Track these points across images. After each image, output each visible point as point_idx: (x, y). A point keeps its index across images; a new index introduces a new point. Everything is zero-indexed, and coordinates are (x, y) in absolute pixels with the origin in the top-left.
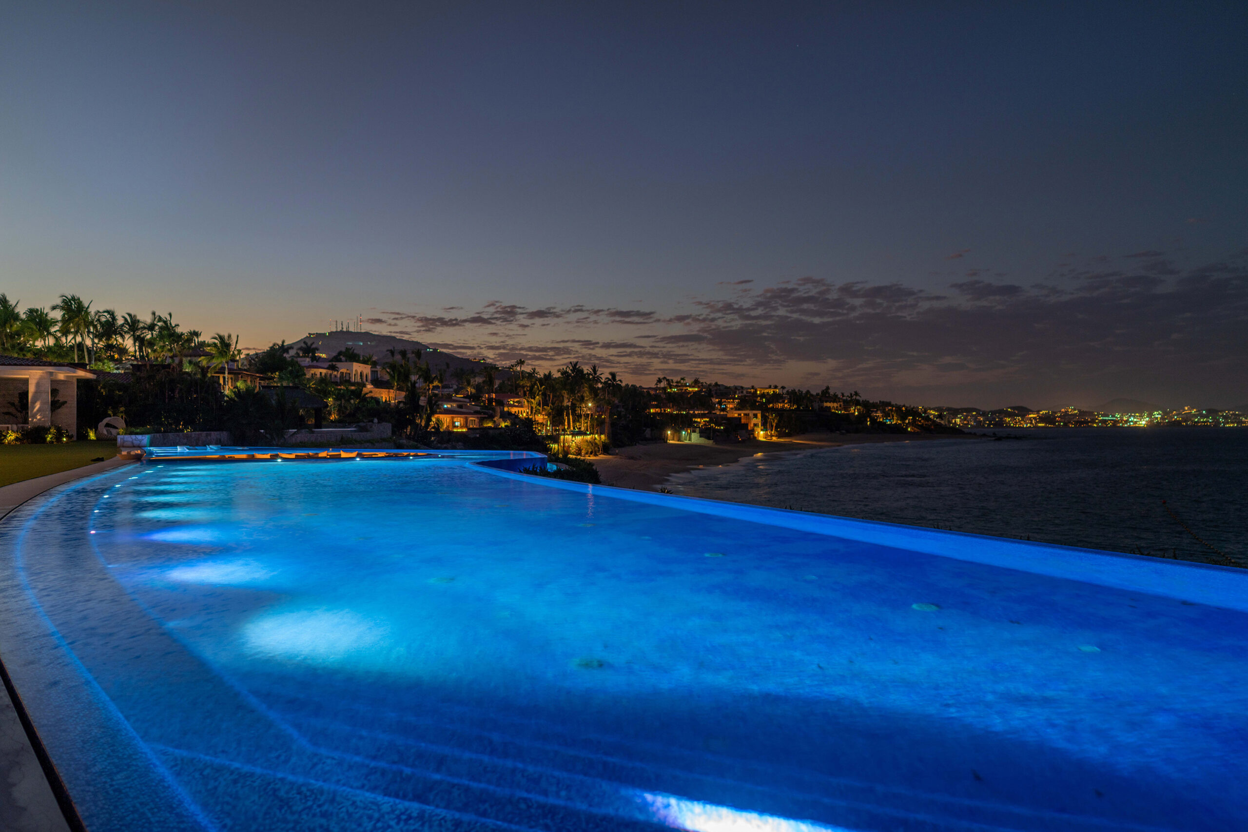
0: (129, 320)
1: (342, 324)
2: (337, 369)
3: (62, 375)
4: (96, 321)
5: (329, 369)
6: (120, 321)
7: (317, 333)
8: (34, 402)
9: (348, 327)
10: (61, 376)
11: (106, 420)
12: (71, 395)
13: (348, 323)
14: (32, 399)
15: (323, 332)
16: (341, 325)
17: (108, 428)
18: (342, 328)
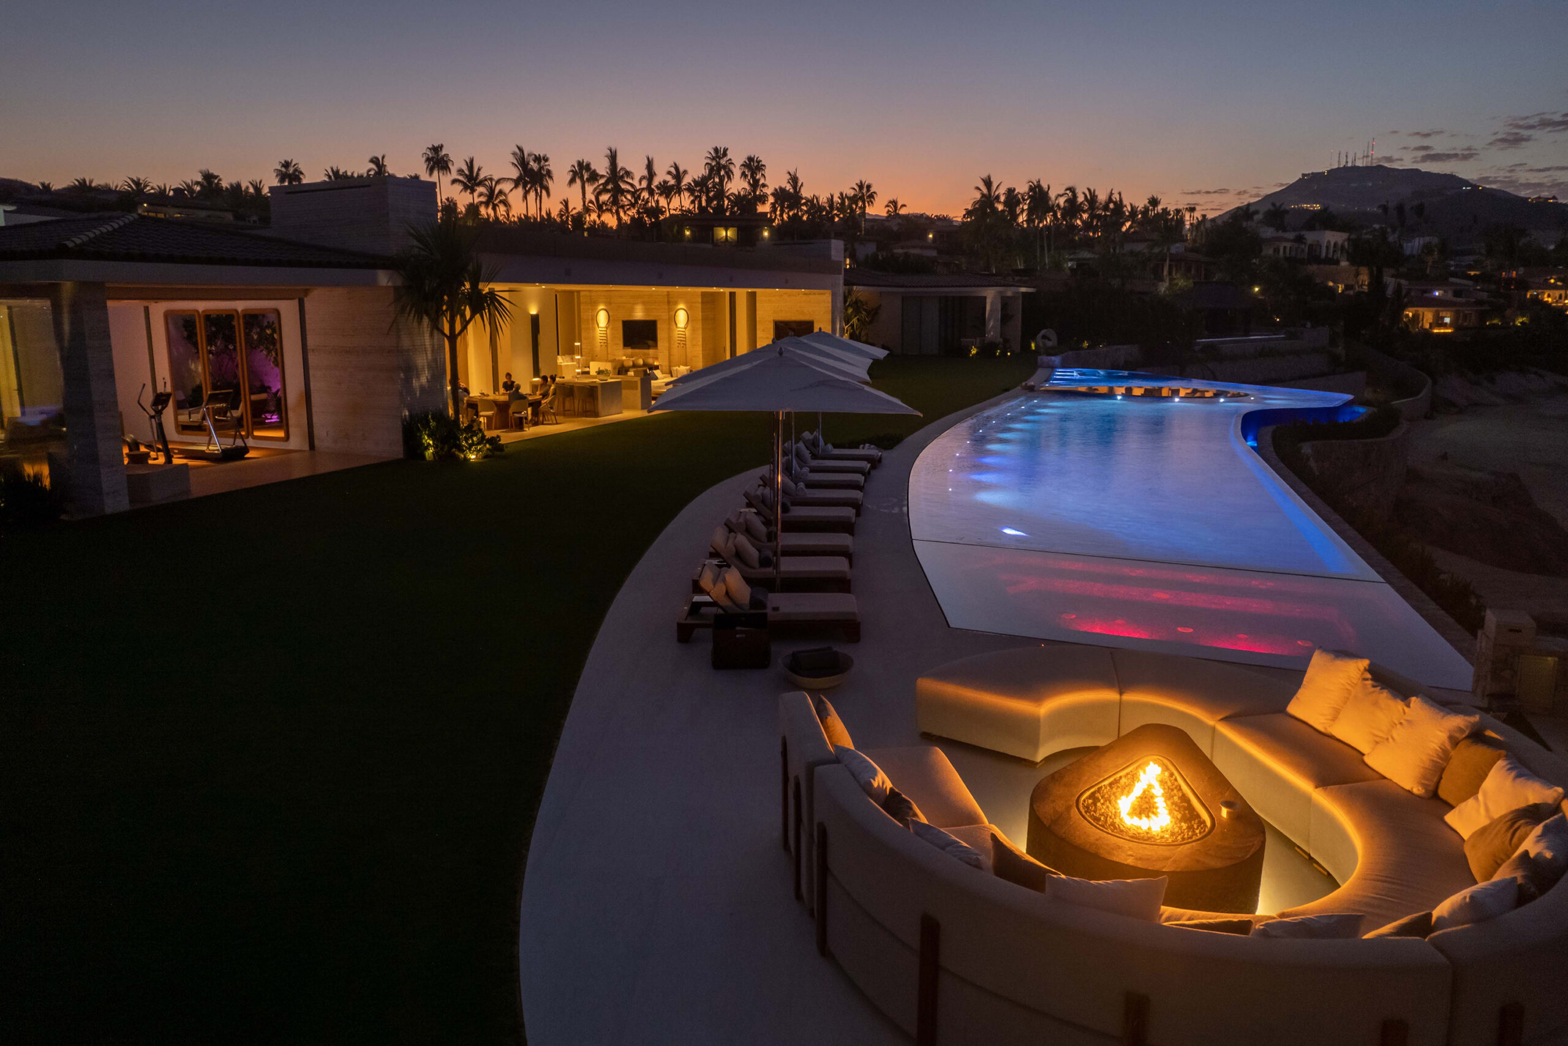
0: (1089, 197)
1: (1347, 156)
2: (1304, 241)
3: (1009, 292)
4: (1056, 206)
5: (1295, 242)
6: (1081, 199)
7: (1312, 173)
8: (989, 320)
9: (1355, 160)
10: (1009, 294)
11: (1043, 332)
12: (1018, 309)
13: (1355, 154)
14: (989, 316)
15: (1321, 171)
16: (1345, 158)
17: (1044, 340)
18: (1347, 162)
